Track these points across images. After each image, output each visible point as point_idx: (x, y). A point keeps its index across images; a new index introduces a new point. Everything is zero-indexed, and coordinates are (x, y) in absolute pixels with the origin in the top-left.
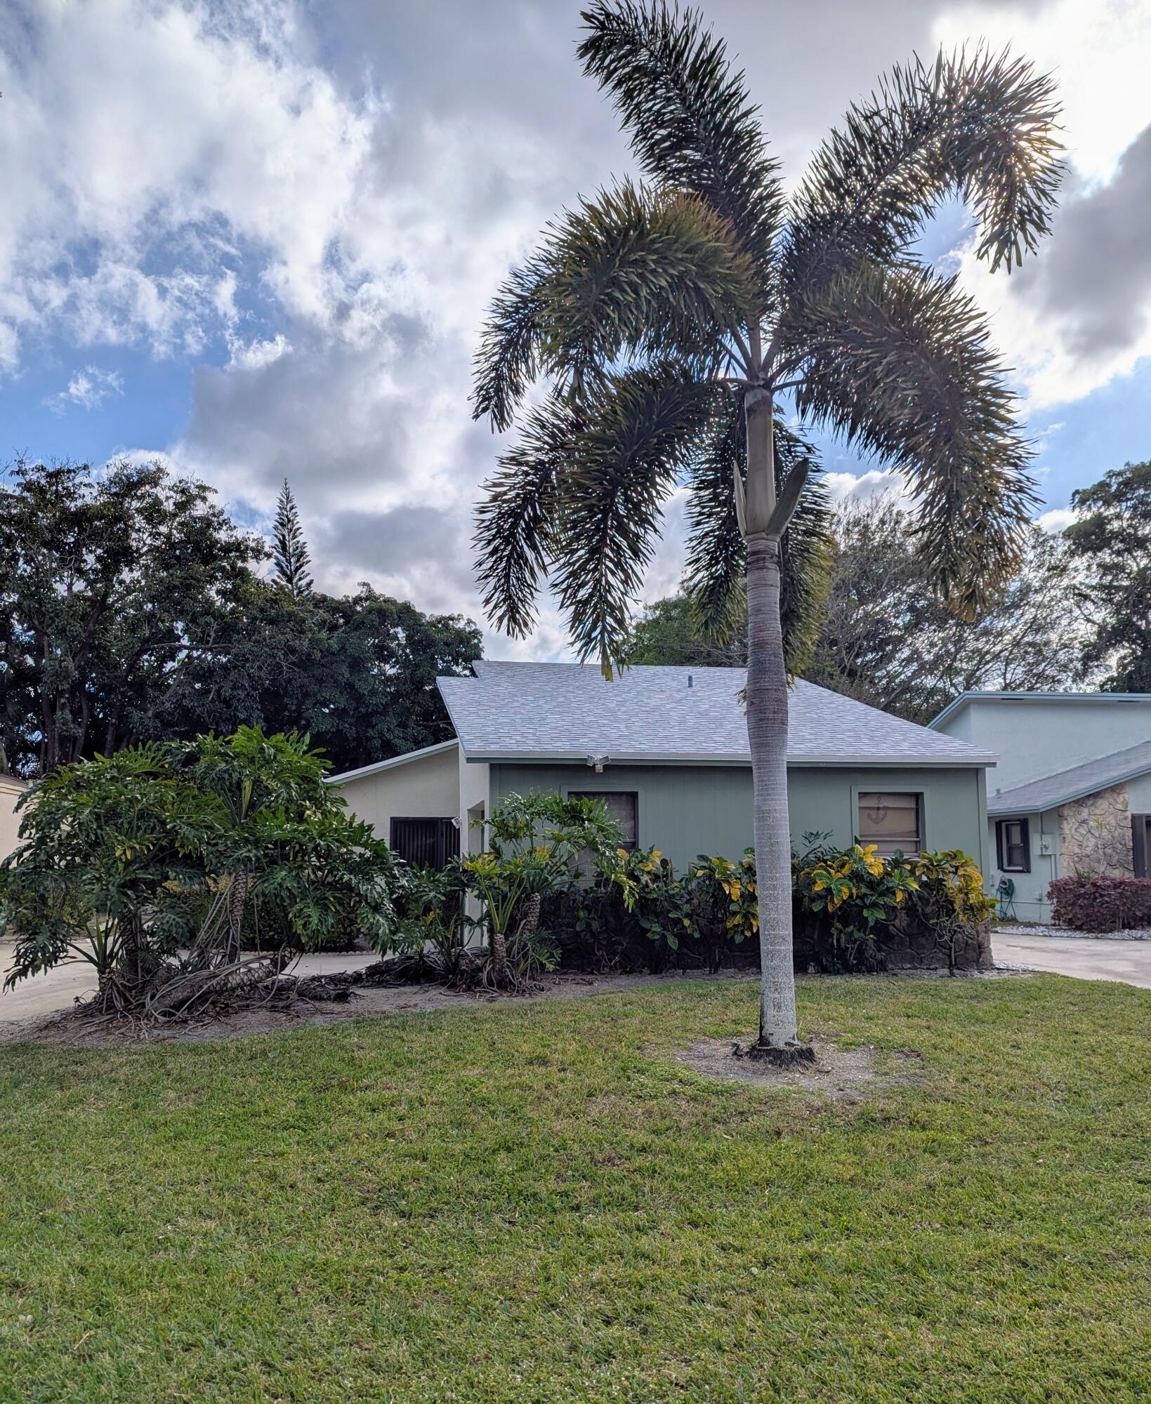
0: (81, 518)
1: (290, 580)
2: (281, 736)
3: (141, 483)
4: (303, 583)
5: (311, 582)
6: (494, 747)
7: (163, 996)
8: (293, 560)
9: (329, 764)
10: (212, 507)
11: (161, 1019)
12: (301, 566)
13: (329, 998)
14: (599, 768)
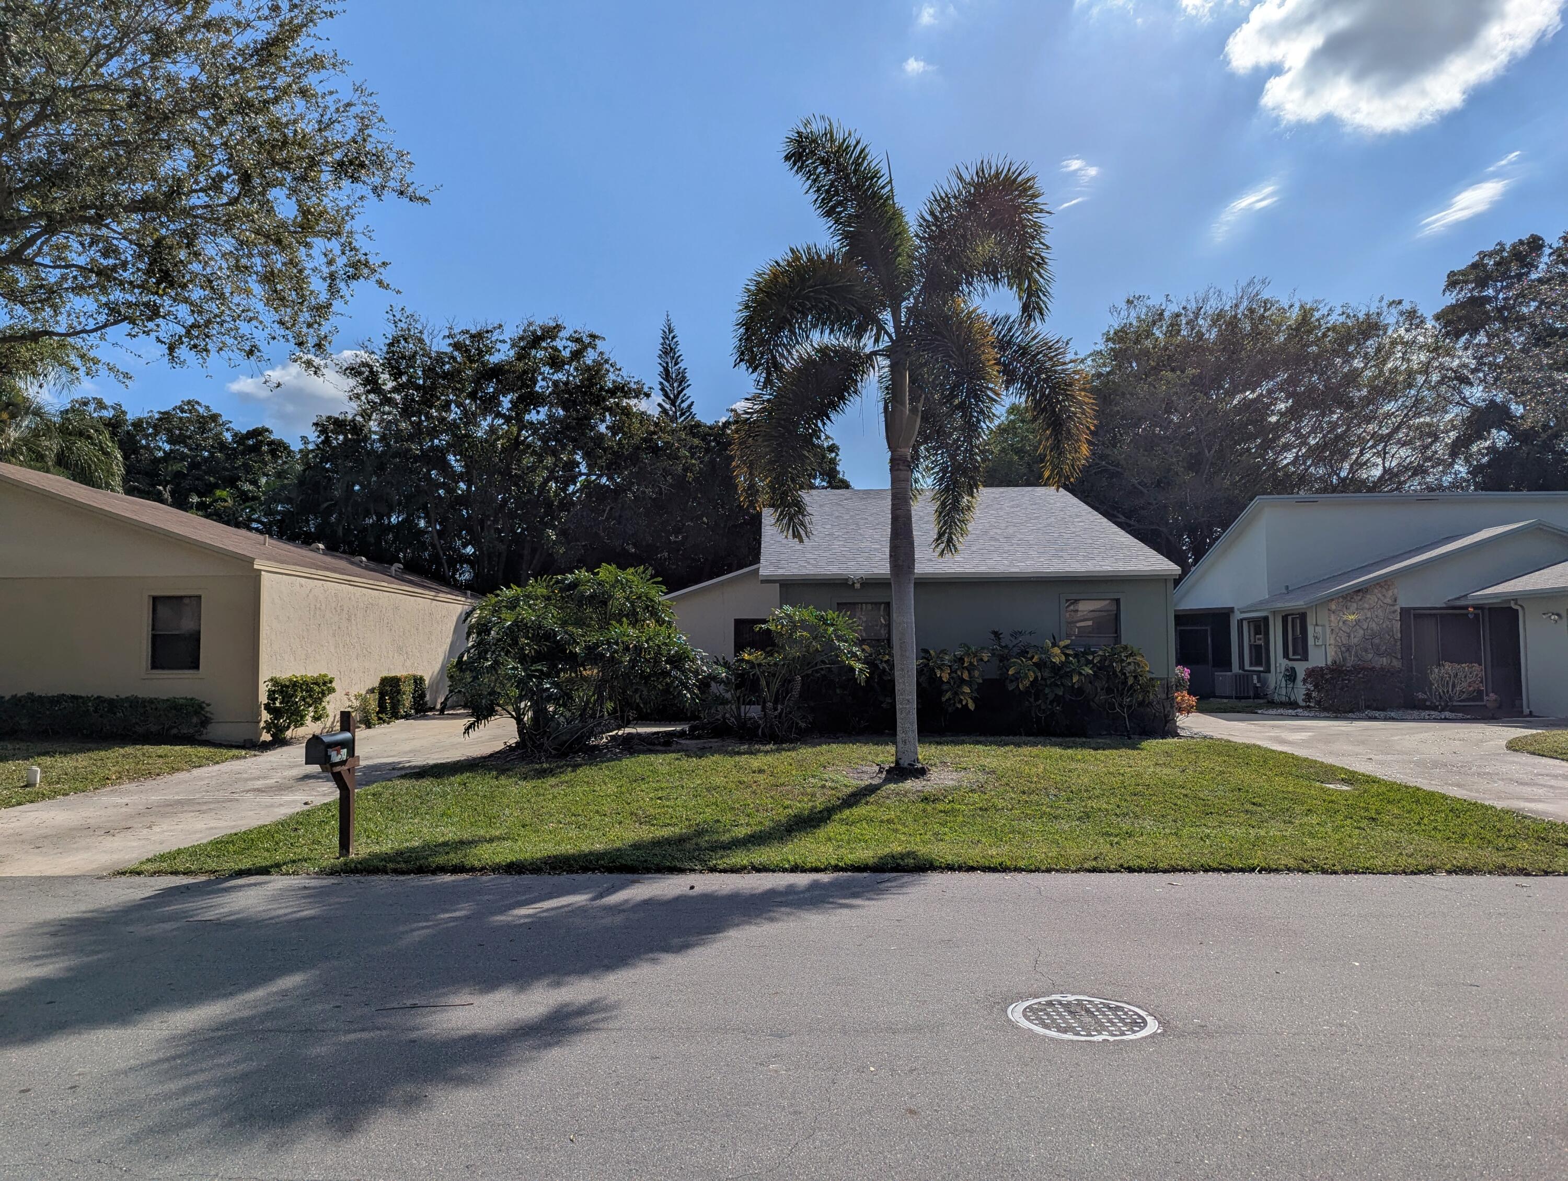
0: (497, 371)
1: (673, 403)
2: (631, 570)
3: (542, 338)
4: (685, 405)
5: (693, 403)
6: (780, 572)
7: (554, 738)
8: (675, 385)
9: (664, 588)
10: (601, 353)
11: (553, 752)
12: (683, 390)
13: (659, 744)
14: (857, 586)
